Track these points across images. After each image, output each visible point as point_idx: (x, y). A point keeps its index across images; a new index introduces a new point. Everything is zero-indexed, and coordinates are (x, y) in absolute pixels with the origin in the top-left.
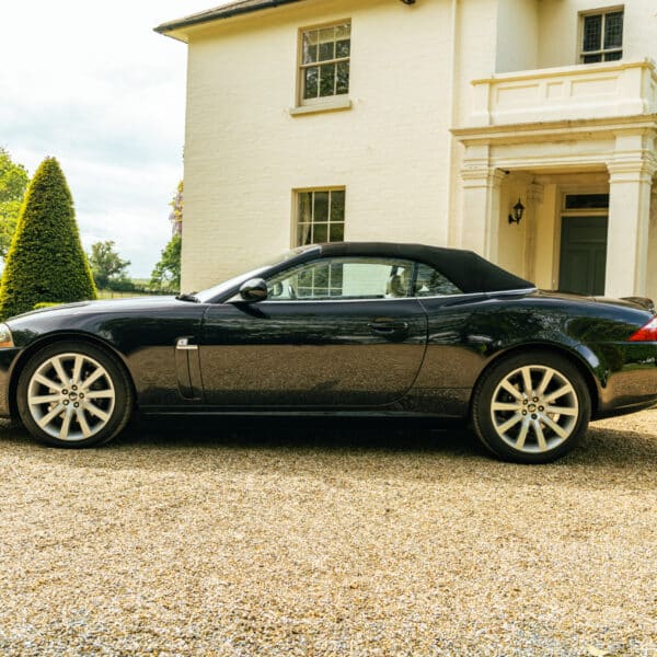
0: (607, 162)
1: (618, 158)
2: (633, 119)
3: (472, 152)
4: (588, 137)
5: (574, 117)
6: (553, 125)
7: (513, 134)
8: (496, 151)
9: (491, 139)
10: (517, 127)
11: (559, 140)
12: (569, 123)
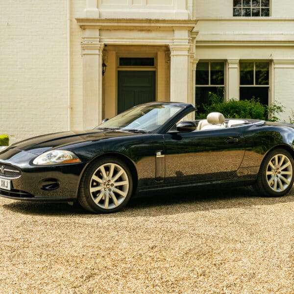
0: (170, 44)
1: (176, 42)
2: (185, 22)
3: (88, 33)
4: (159, 29)
5: (153, 17)
6: (141, 21)
7: (116, 24)
8: (103, 33)
9: (101, 26)
10: (119, 21)
11: (141, 29)
12: (150, 21)
